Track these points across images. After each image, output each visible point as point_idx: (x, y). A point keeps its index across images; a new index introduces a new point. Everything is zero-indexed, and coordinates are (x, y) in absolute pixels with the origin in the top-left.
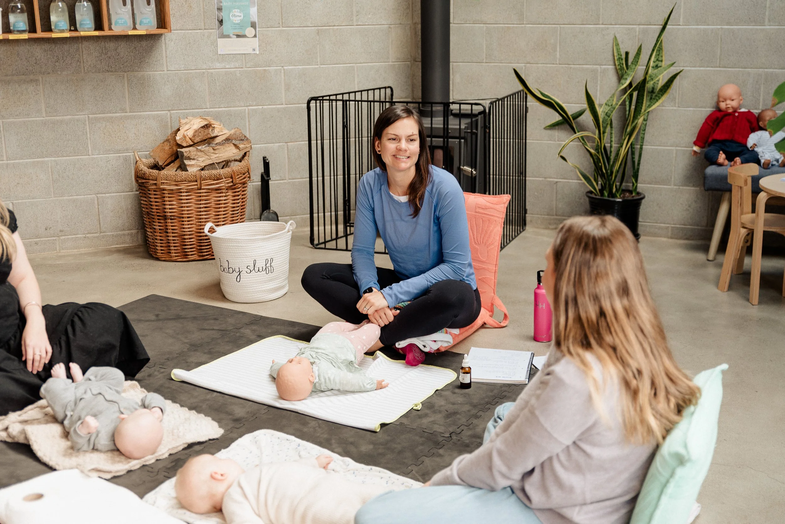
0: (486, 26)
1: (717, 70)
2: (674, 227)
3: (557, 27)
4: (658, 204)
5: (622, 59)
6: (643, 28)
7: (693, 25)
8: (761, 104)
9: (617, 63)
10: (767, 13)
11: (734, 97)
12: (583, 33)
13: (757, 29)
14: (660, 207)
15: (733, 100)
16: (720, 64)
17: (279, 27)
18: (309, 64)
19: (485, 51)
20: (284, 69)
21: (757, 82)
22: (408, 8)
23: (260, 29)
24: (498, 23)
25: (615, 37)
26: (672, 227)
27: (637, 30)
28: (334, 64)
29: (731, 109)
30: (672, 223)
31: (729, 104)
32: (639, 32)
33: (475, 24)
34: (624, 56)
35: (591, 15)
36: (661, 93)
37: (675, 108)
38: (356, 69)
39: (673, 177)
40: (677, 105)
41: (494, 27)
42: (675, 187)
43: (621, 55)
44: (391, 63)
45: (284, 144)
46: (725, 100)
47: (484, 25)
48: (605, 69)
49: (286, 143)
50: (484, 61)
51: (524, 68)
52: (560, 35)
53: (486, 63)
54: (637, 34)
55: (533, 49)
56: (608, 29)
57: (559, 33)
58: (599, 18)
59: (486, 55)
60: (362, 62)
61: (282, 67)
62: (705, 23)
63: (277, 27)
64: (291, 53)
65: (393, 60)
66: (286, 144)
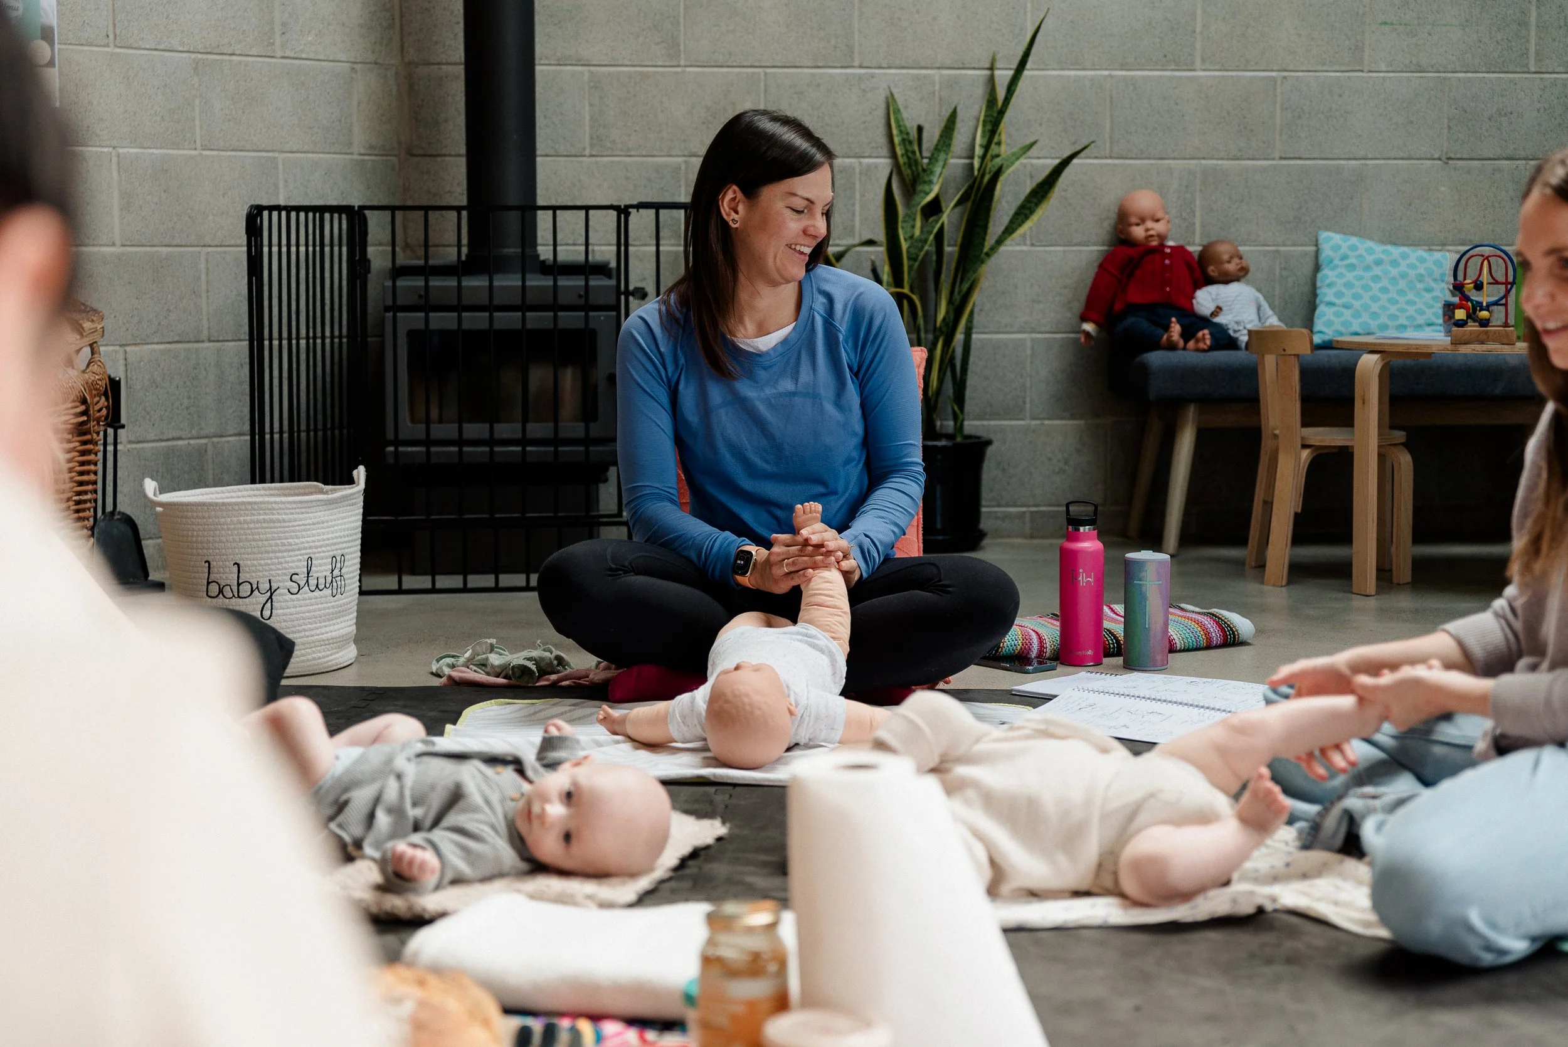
0: (589, 71)
1: (1109, 165)
2: (1036, 512)
3: (759, 74)
4: (999, 464)
5: (910, 142)
6: (949, 75)
7: (1054, 69)
8: (1198, 232)
9: (899, 151)
10: (1198, 46)
11: (1159, 215)
12: (818, 85)
13: (1180, 77)
14: (1004, 470)
15: (1157, 221)
16: (1111, 151)
17: (107, 46)
18: (176, 146)
19: (587, 128)
20: (118, 156)
21: (1187, 187)
22: (391, 26)
23: (63, 47)
24: (620, 63)
25: (892, 94)
26: (1032, 512)
27: (937, 78)
28: (233, 150)
29: (1156, 238)
30: (1031, 503)
31: (1152, 229)
32: (941, 83)
33: (561, 65)
34: (914, 134)
35: (835, 47)
36: (1034, 200)
37: (1025, 248)
38: (280, 166)
39: (1028, 400)
40: (1028, 242)
41: (610, 73)
42: (1034, 422)
43: (908, 134)
44: (356, 157)
45: (118, 348)
46: (1143, 220)
47: (587, 68)
48: (869, 166)
49: (120, 346)
50: (587, 152)
51: (683, 167)
52: (766, 91)
53: (592, 156)
54: (937, 87)
55: (704, 123)
56: (873, 77)
57: (762, 85)
58: (853, 52)
59: (591, 138)
60: (294, 150)
61: (114, 148)
62: (1077, 65)
63: (101, 46)
64: (135, 113)
65: (362, 151)
66: (121, 350)
